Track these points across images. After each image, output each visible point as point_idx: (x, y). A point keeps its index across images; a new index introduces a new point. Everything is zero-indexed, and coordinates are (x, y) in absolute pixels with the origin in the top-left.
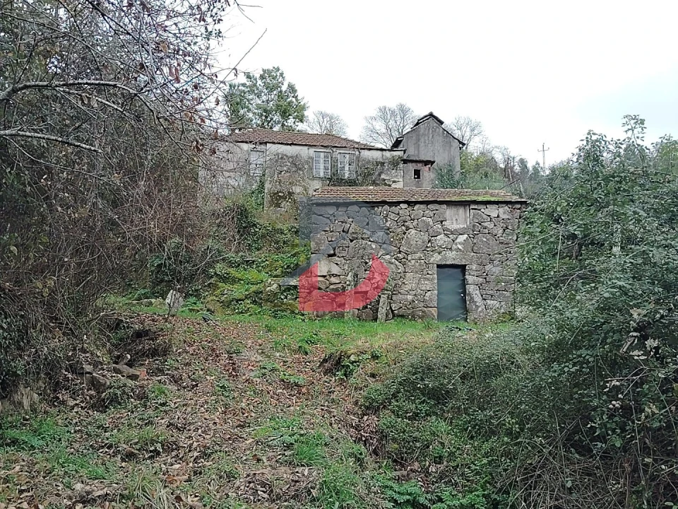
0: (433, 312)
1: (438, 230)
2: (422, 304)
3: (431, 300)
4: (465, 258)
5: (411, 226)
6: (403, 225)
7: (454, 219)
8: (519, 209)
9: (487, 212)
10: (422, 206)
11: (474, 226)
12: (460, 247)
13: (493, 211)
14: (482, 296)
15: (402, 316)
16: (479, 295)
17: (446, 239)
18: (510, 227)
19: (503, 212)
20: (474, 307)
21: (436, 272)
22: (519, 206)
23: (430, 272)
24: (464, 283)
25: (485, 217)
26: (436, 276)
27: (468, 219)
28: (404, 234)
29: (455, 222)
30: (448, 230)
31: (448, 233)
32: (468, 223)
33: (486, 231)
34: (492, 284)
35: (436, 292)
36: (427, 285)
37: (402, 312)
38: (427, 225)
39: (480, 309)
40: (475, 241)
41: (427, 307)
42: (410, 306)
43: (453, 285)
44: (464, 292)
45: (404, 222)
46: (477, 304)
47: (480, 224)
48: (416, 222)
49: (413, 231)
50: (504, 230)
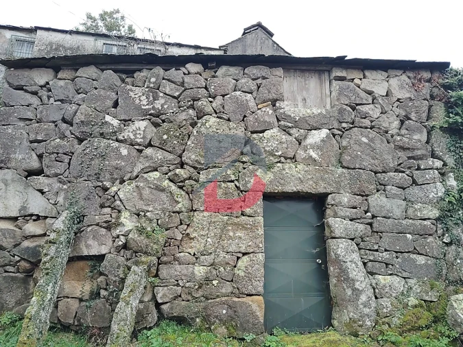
0: (254, 307)
1: (267, 119)
2: (227, 288)
3: (249, 277)
4: (323, 179)
5: (209, 109)
6: (192, 107)
7: (299, 99)
8: (429, 81)
9: (365, 84)
10: (233, 70)
11: (341, 111)
12: (314, 155)
13: (377, 83)
14: (365, 264)
15: (180, 321)
16: (360, 264)
17: (284, 137)
18: (413, 116)
19: (398, 85)
20: (349, 292)
21: (260, 210)
22: (426, 75)
23: (248, 211)
24: (322, 236)
25: (363, 94)
26: (261, 219)
27: (328, 100)
28: (194, 125)
29: (300, 104)
30: (287, 118)
31: (286, 124)
32: (328, 107)
33: (367, 122)
34: (386, 241)
35: (261, 257)
36: (240, 240)
37: (179, 308)
38: (243, 106)
39: (363, 298)
40: (344, 143)
41: (241, 294)
42: (200, 293)
43: (297, 237)
44: (324, 253)
45: (194, 100)
46: (357, 285)
47: (354, 109)
48: (219, 100)
49: (213, 120)
50: (402, 122)
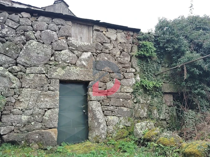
0: (53, 134)
1: (63, 45)
2: (39, 125)
3: (51, 120)
4: (88, 75)
5: (33, 37)
6: (24, 35)
7: (79, 37)
8: (132, 36)
9: (108, 34)
10: (47, 19)
11: (97, 45)
12: (84, 63)
13: (112, 34)
14: (103, 112)
15: (13, 143)
16: (101, 112)
17: (71, 54)
18: (125, 50)
19: (120, 36)
20: (96, 124)
21: (58, 88)
22: (131, 33)
23: (51, 88)
24: (86, 100)
25: (106, 39)
26: (58, 92)
27: (92, 39)
28: (24, 44)
29: (79, 40)
30: (73, 45)
31: (72, 48)
32: (92, 42)
33: (107, 51)
34: (112, 102)
35: (57, 110)
36: (47, 102)
37: (13, 137)
38: (51, 37)
39: (102, 126)
40: (98, 59)
41: (46, 128)
42: (25, 129)
43: (74, 101)
44: (86, 108)
45: (25, 31)
46: (100, 121)
47: (102, 45)
48: (38, 33)
49: (35, 43)
50: (121, 52)
